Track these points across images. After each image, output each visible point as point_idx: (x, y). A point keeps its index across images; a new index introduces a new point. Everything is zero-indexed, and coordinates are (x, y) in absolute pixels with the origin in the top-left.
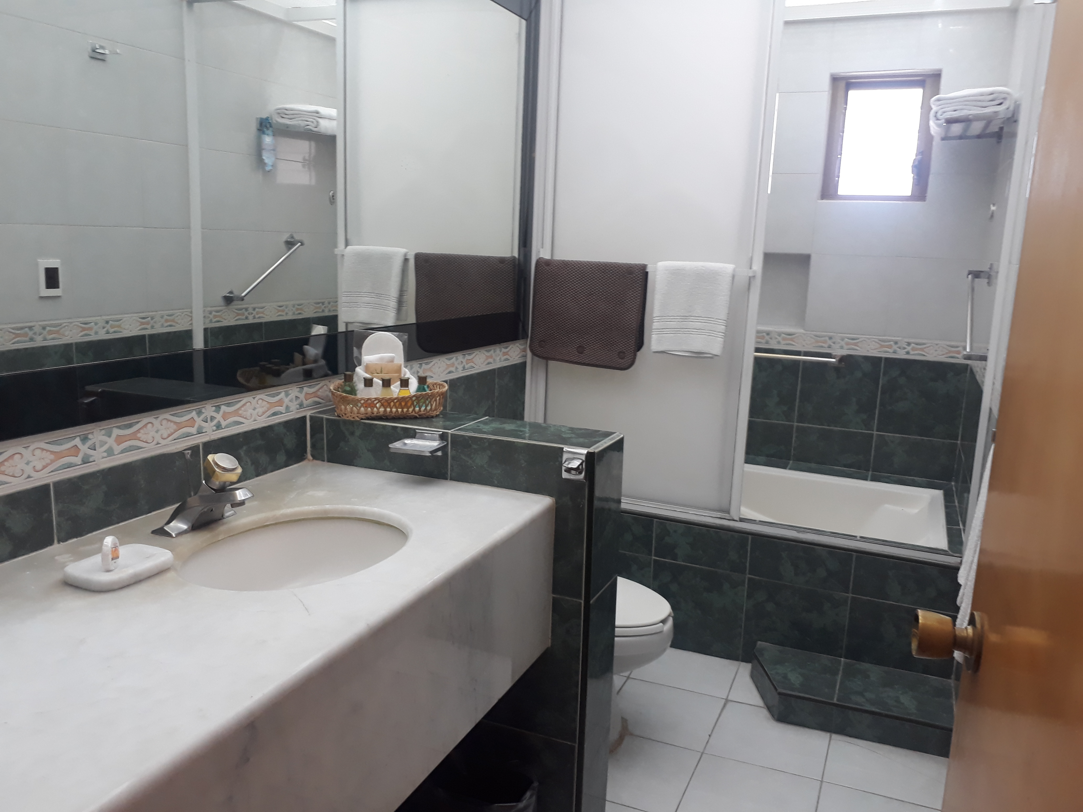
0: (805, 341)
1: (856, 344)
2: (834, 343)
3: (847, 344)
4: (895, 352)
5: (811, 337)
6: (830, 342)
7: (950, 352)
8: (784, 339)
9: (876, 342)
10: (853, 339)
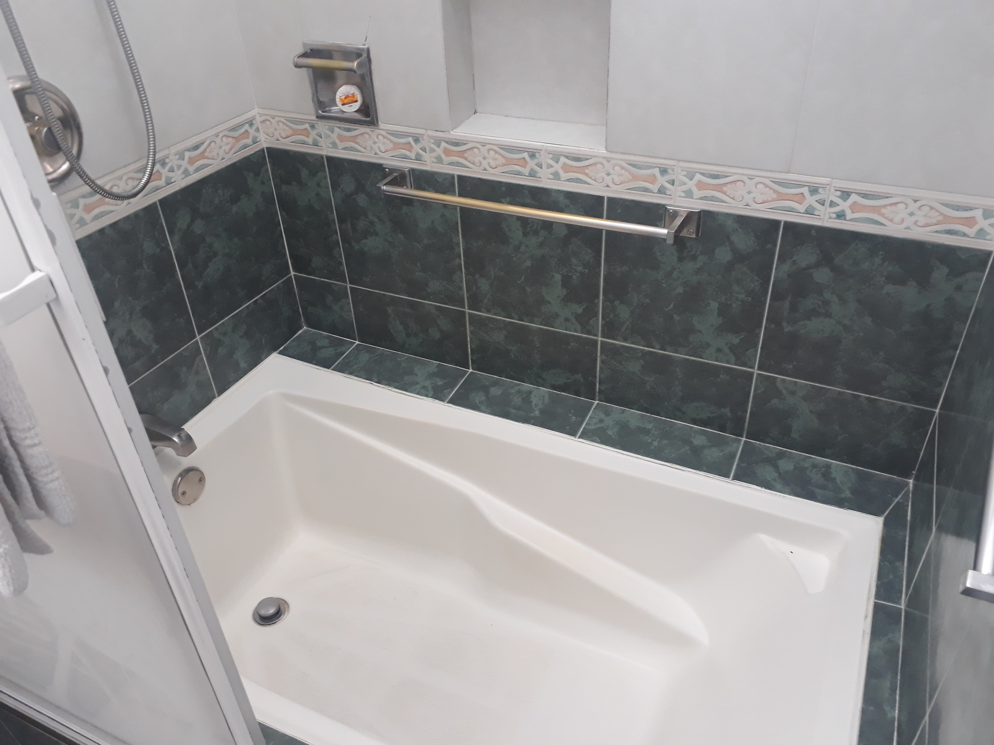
0: (608, 174)
1: (719, 188)
2: (672, 183)
3: (700, 186)
4: (810, 211)
5: (622, 168)
6: (662, 181)
7: (947, 219)
8: (567, 169)
9: (766, 186)
10: (715, 177)
